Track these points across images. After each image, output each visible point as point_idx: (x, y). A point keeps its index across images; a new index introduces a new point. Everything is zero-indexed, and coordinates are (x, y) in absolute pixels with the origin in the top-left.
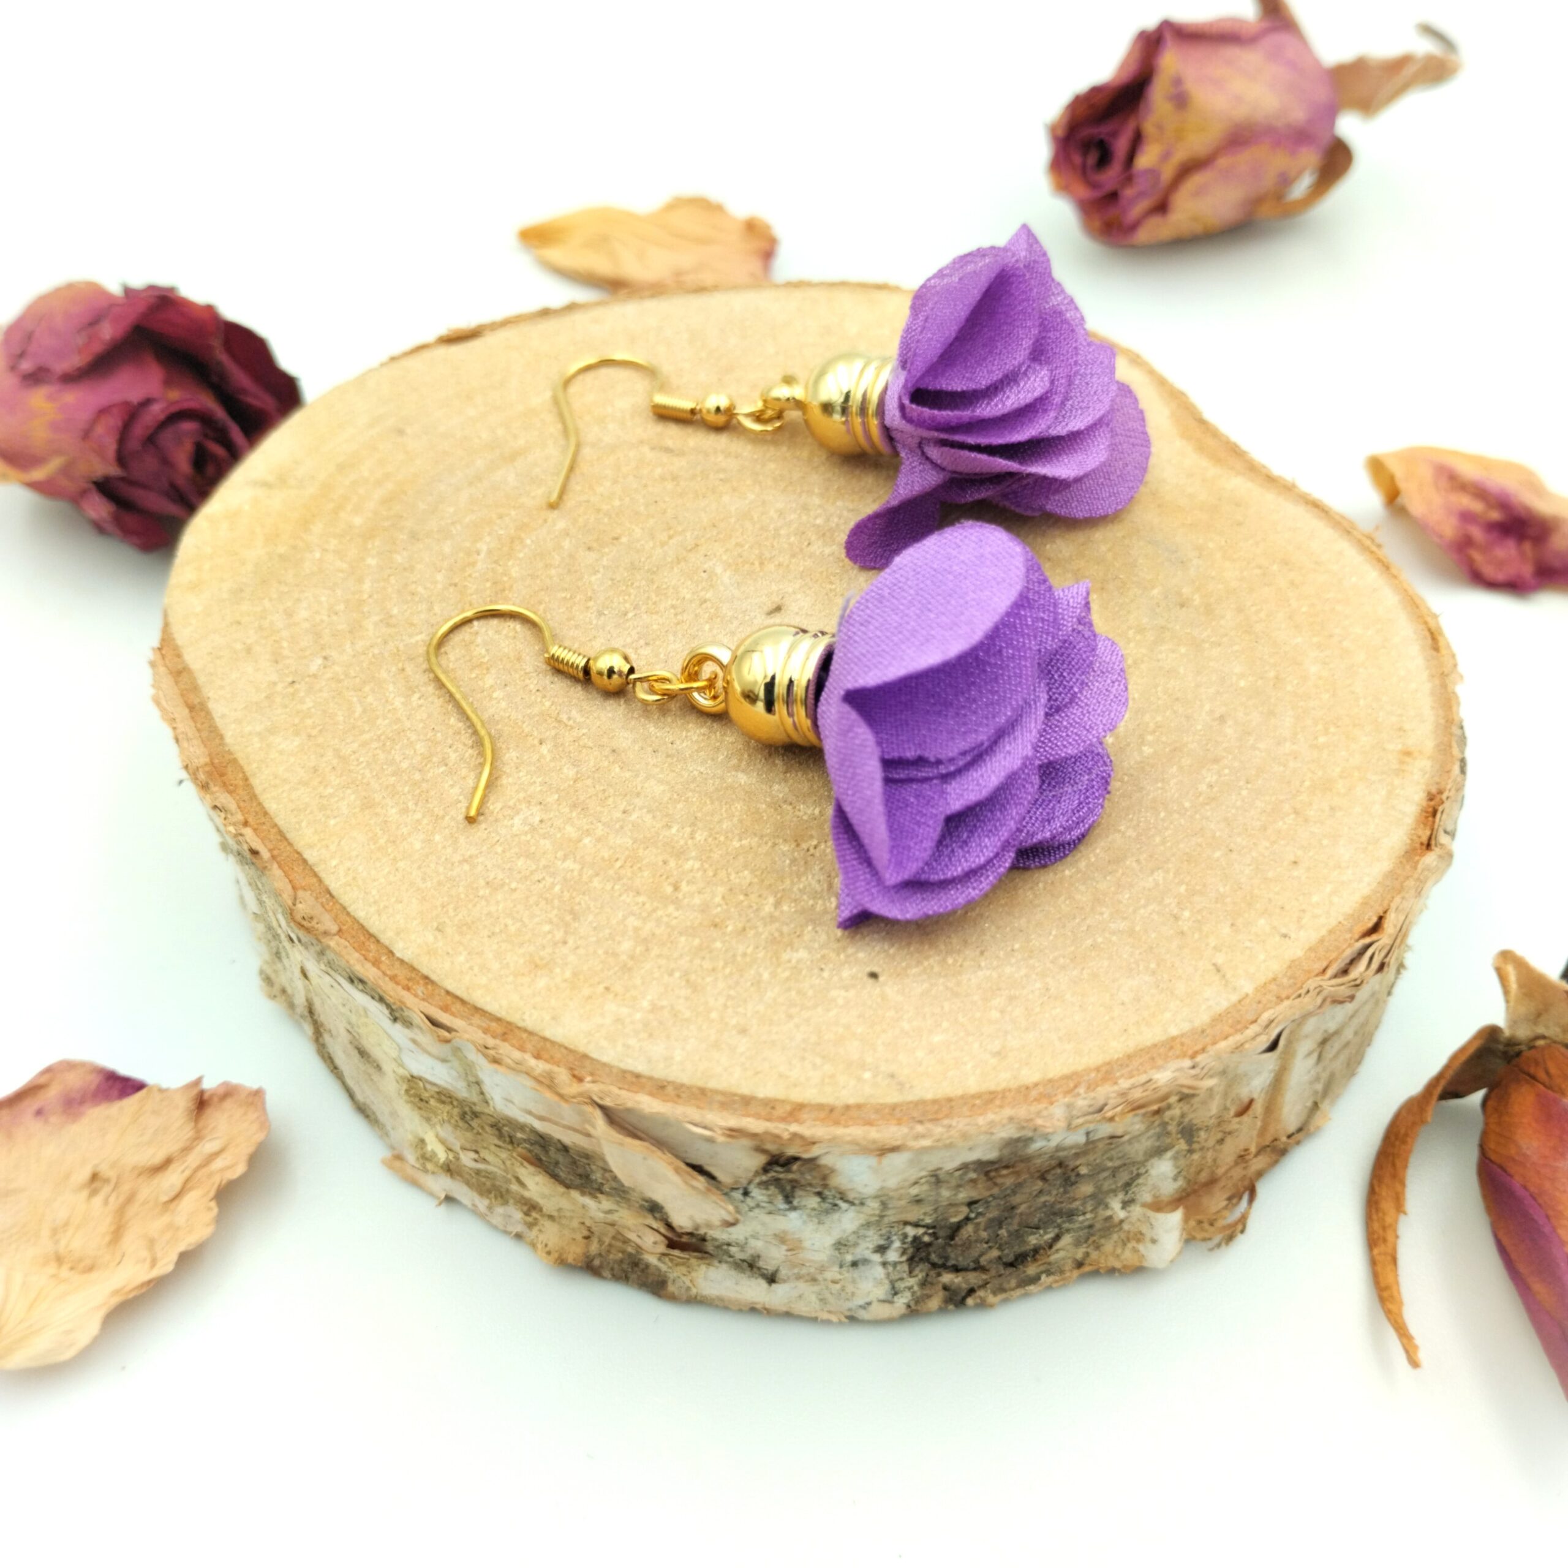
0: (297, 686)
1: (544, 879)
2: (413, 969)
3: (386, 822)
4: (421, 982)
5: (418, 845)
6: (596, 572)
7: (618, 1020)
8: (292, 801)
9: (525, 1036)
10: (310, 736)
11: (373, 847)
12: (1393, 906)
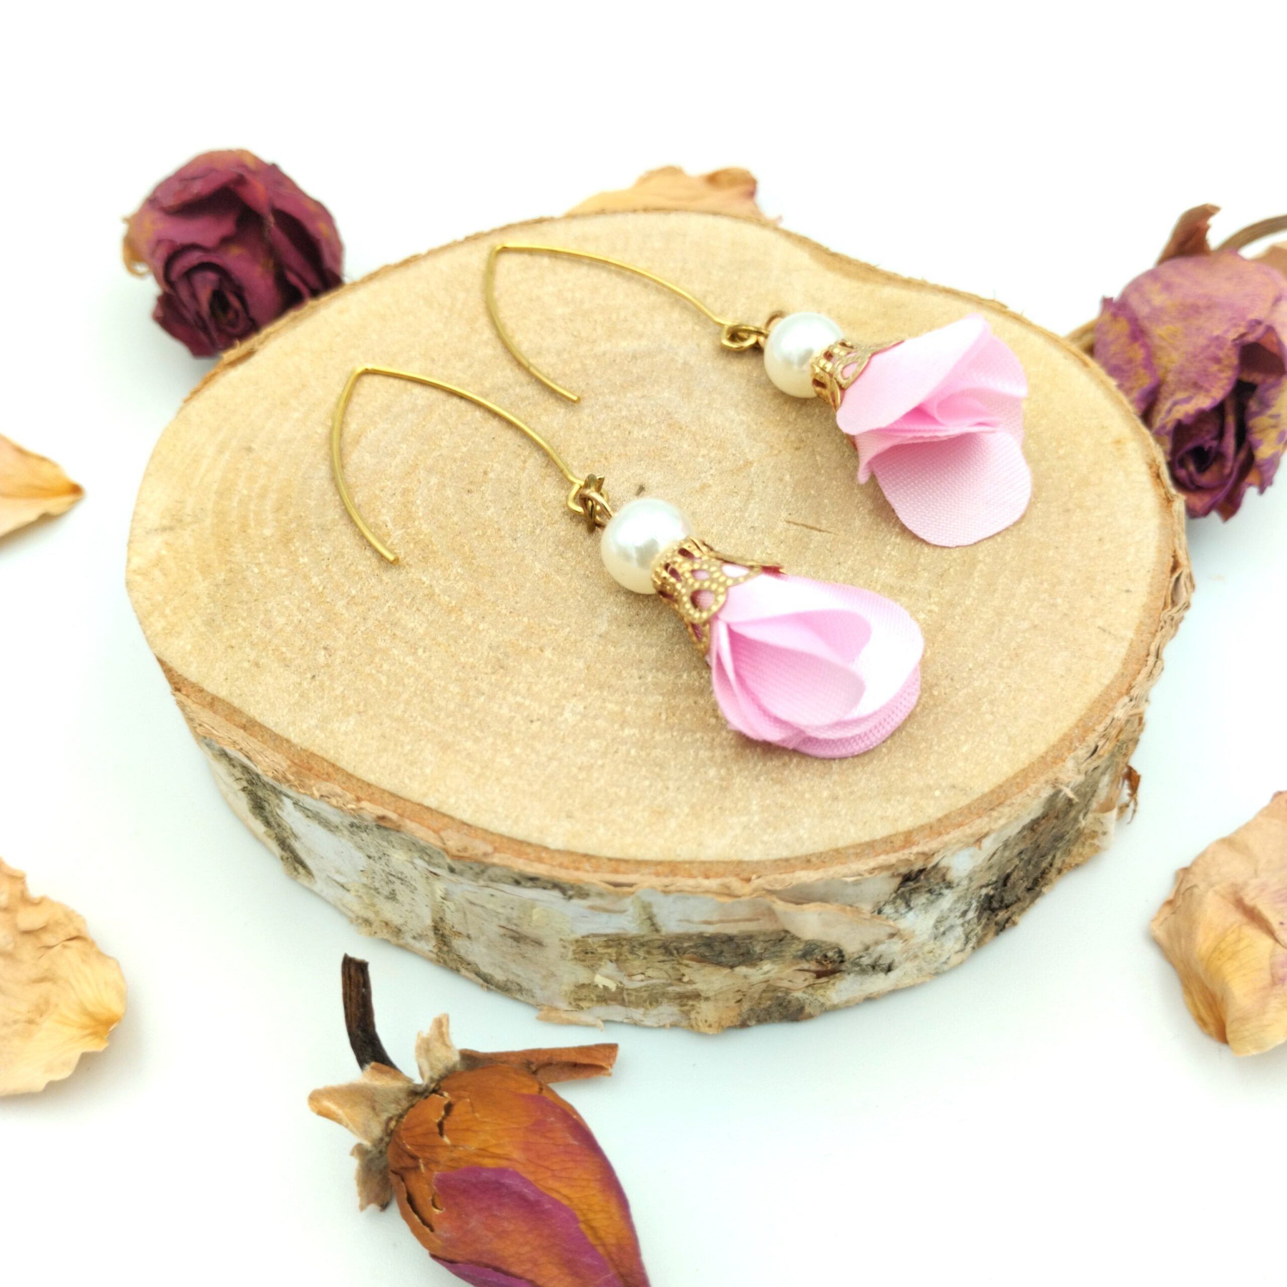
0: (317, 678)
1: (618, 749)
2: (570, 853)
3: (469, 754)
4: (584, 859)
5: (507, 762)
6: (488, 508)
7: (745, 827)
8: (384, 767)
9: (687, 866)
10: (359, 713)
11: (473, 777)
12: (1177, 547)
